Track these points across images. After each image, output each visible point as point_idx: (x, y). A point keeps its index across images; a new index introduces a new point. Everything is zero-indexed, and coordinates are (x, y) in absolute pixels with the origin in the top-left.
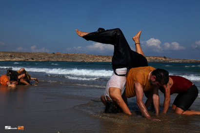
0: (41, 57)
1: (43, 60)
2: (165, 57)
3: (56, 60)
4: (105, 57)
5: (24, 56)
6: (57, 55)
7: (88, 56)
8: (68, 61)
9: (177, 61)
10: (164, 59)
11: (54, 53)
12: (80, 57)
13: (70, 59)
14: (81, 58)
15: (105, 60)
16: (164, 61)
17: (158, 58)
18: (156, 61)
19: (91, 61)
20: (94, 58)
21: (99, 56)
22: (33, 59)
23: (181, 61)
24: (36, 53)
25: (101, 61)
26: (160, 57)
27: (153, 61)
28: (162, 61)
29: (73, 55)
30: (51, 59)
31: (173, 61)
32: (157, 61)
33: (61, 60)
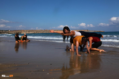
0: (40, 31)
5: (34, 31)
10: (87, 31)
11: (45, 30)
17: (85, 30)
22: (37, 32)
24: (38, 30)
33: (47, 32)
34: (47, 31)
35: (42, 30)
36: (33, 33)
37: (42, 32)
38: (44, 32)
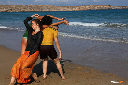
0: (17, 8)
1: (20, 11)
2: (109, 5)
3: (29, 11)
4: (65, 7)
5: (5, 8)
6: (30, 6)
7: (52, 7)
8: (38, 11)
9: (118, 8)
10: (108, 7)
11: (27, 5)
12: (47, 7)
13: (39, 9)
14: (48, 9)
15: (65, 9)
16: (109, 9)
17: (104, 6)
18: (102, 8)
19: (55, 10)
20: (57, 8)
21: (61, 6)
22: (12, 10)
23: (121, 8)
24: (13, 5)
25: (62, 10)
26: (105, 5)
27: (100, 9)
28: (107, 8)
29: (41, 6)
30: (25, 10)
31: (116, 8)
32: (104, 8)
33: (32, 10)
34: (31, 7)
35: (21, 6)
36: (4, 11)
37: (22, 10)
38: (26, 9)
